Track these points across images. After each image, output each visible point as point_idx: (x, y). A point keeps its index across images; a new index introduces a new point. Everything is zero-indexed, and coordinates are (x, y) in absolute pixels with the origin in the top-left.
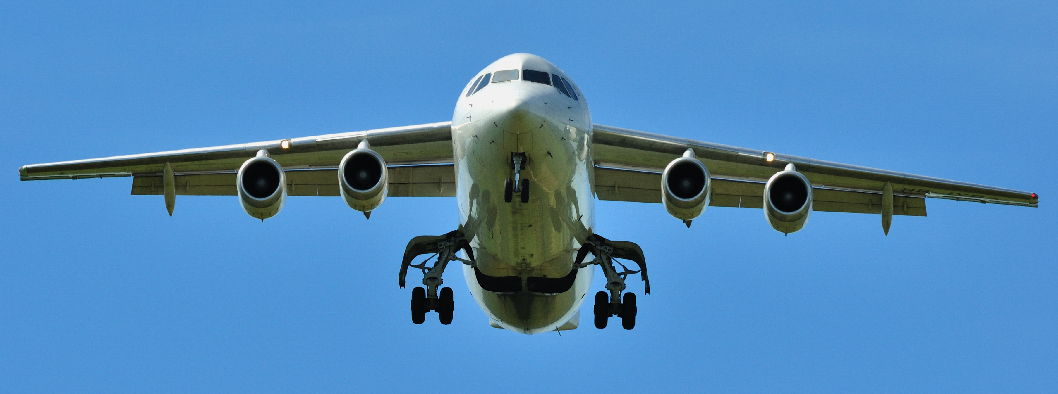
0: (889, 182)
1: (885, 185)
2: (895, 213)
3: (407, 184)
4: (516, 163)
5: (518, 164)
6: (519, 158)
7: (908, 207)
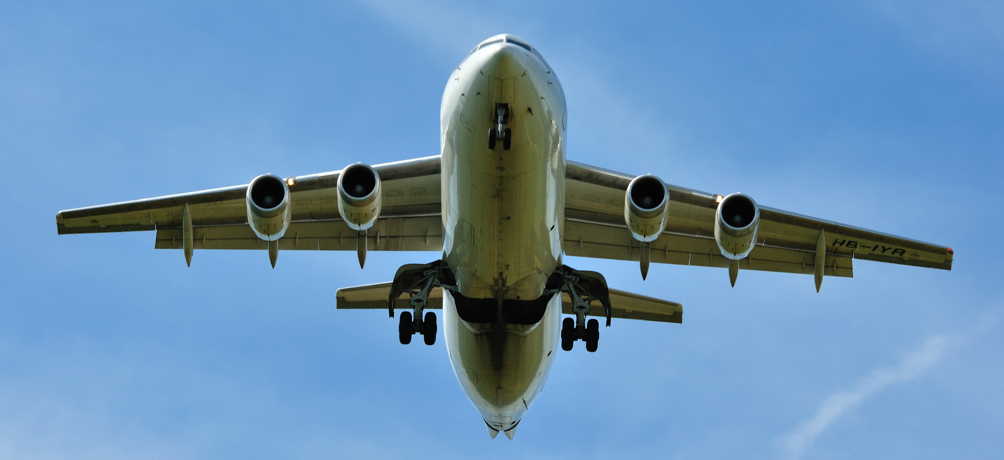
0: (823, 230)
1: (820, 233)
2: (826, 274)
3: (398, 238)
4: (500, 114)
5: (501, 116)
6: (503, 110)
7: (837, 267)
